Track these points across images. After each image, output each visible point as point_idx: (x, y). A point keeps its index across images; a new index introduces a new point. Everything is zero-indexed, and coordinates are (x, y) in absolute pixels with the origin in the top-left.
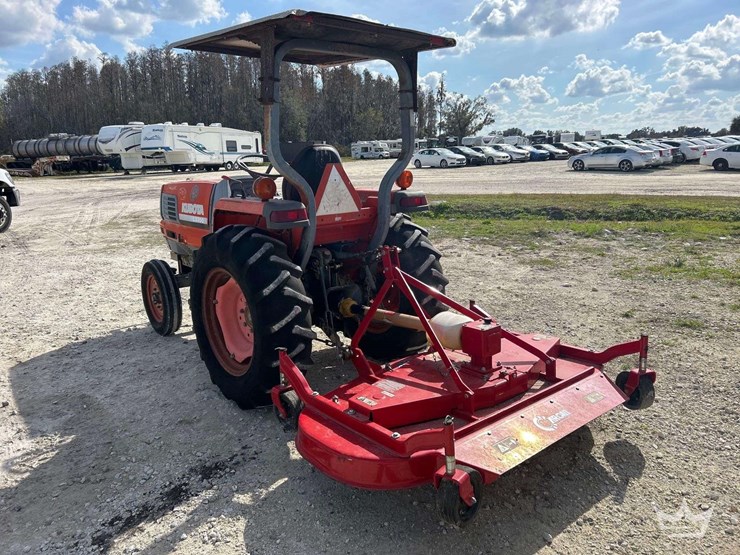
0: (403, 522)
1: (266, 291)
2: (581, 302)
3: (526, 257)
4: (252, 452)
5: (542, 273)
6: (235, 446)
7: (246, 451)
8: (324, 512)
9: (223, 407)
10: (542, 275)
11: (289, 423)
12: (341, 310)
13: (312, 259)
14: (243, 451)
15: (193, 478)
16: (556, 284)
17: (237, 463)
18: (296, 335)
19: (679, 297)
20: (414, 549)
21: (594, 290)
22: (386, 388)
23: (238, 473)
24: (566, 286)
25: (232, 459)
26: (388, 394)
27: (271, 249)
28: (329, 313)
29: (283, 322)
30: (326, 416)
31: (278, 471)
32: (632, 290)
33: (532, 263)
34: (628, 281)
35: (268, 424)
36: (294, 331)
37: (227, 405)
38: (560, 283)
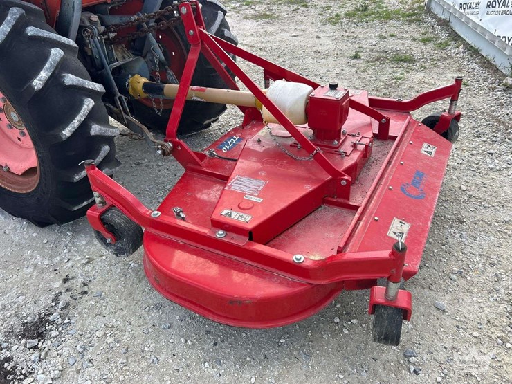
0: (296, 330)
1: (38, 83)
2: (314, 49)
3: (247, 12)
4: (79, 284)
5: (268, 26)
6: (53, 280)
7: (69, 284)
8: (207, 347)
9: (15, 229)
10: (270, 28)
11: (119, 245)
12: (131, 91)
13: (82, 28)
14: (66, 285)
15: (14, 348)
16: (285, 35)
17: (66, 306)
18: (96, 137)
19: (382, 38)
20: (329, 365)
21: (318, 37)
22: (245, 189)
23: (73, 321)
24: (295, 36)
25: (56, 300)
26: (253, 199)
27: (22, 16)
28: (120, 98)
29: (75, 123)
30: (181, 241)
31: (124, 302)
32: (345, 34)
33: (255, 18)
34: (337, 26)
35: (82, 241)
36: (92, 132)
37: (19, 225)
38: (288, 34)
